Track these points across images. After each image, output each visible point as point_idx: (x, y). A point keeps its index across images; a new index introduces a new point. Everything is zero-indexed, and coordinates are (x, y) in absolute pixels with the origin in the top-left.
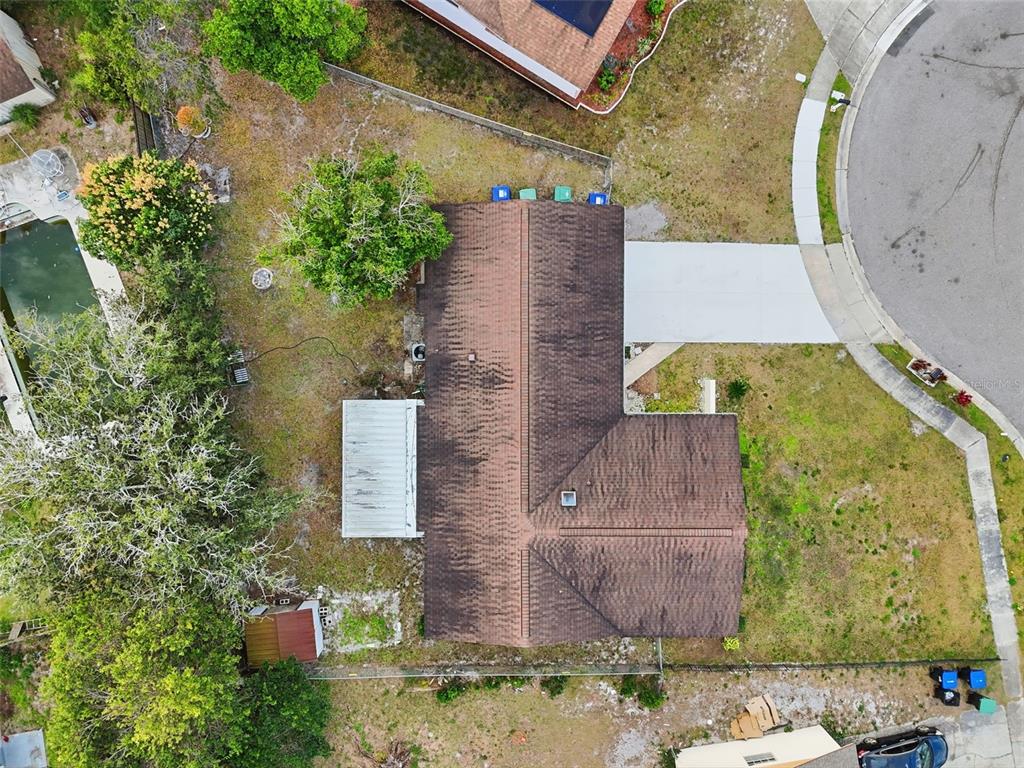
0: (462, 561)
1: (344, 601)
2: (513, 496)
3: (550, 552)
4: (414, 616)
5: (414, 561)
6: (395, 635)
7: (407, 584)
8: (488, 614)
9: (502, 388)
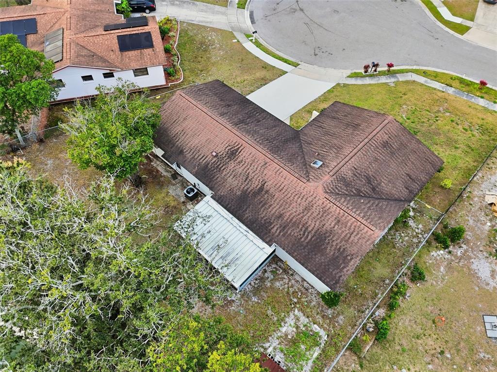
0: (306, 233)
1: (274, 345)
2: (294, 182)
3: (337, 188)
4: (318, 314)
5: (286, 286)
6: (320, 334)
7: (295, 300)
8: (347, 241)
9: (240, 152)
